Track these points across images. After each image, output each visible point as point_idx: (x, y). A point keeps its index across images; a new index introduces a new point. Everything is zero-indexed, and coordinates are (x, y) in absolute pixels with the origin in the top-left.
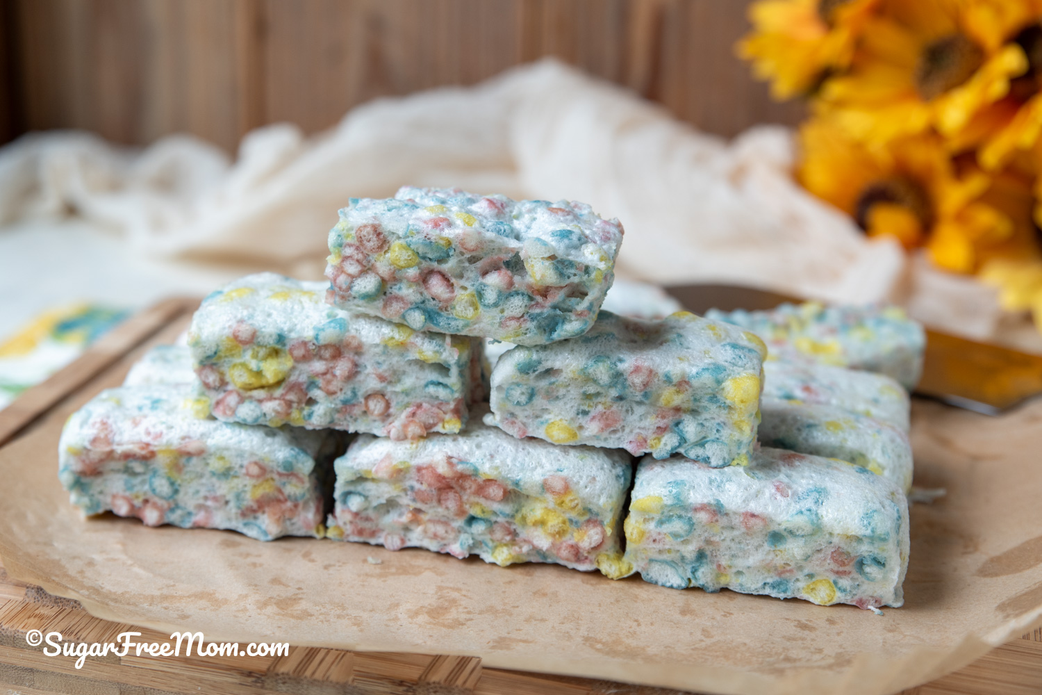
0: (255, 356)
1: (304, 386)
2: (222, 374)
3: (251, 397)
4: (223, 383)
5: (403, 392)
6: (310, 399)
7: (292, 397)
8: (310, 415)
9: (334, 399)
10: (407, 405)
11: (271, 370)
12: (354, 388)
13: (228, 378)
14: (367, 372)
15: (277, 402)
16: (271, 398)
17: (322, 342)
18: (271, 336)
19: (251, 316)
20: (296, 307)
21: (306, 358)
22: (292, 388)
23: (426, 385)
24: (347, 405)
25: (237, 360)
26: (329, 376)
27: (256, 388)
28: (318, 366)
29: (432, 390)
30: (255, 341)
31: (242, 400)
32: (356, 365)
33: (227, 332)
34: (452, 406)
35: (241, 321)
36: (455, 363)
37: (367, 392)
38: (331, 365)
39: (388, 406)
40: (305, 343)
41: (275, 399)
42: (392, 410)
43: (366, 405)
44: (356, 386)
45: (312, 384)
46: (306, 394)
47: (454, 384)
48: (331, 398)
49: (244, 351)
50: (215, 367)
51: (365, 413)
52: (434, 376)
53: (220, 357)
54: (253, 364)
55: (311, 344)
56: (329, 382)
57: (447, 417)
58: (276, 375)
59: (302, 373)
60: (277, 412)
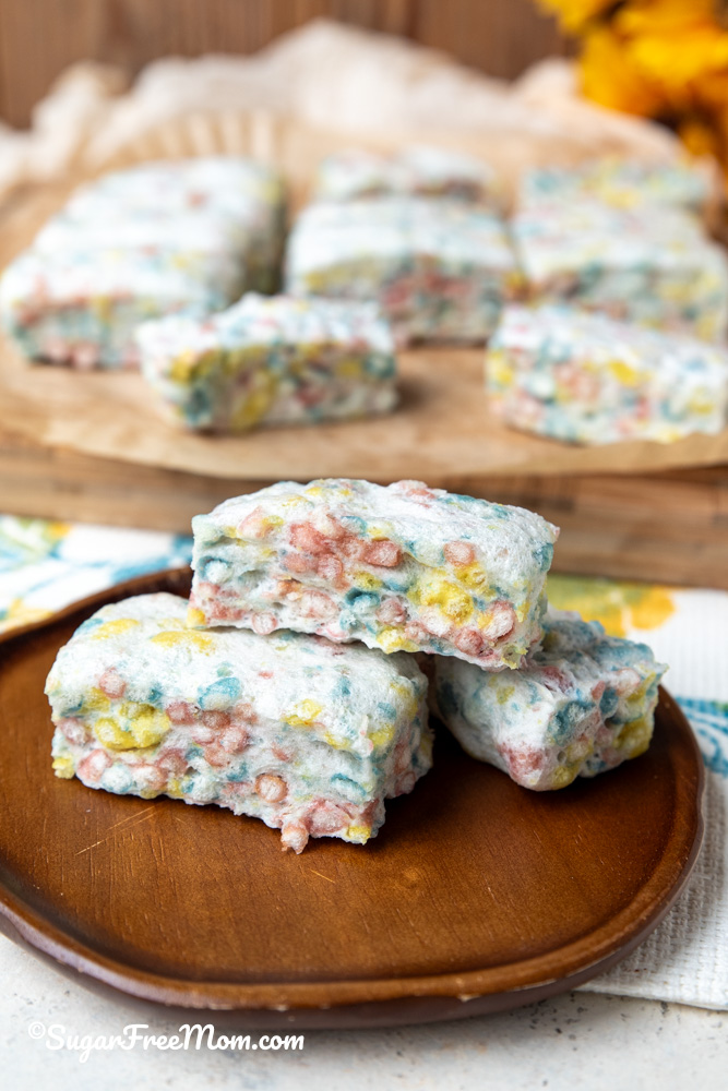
0: (125, 711)
1: (183, 754)
2: (88, 728)
3: (120, 760)
4: (89, 739)
5: (304, 778)
6: (191, 768)
7: (167, 765)
8: (190, 788)
9: (220, 772)
10: (306, 797)
12: (244, 764)
13: (94, 734)
14: (262, 746)
15: (150, 769)
16: (143, 764)
17: (207, 708)
18: (144, 691)
19: (122, 664)
20: (181, 655)
21: (187, 720)
22: (168, 754)
23: (334, 778)
24: (235, 781)
25: (105, 715)
26: (214, 745)
27: (127, 750)
28: (202, 732)
29: (338, 785)
30: (125, 695)
31: (110, 763)
32: (248, 737)
33: (94, 682)
34: (362, 810)
35: (112, 669)
36: (368, 757)
37: (260, 770)
38: (217, 733)
39: (285, 792)
40: (185, 705)
41: (148, 765)
42: (288, 798)
43: (258, 787)
44: (247, 761)
45: (193, 752)
46: (186, 763)
47: (366, 784)
48: (215, 771)
49: (113, 705)
50: (79, 720)
51: (254, 795)
52: (344, 768)
53: (86, 710)
54: (122, 722)
55: (192, 707)
56: (214, 752)
57: (354, 823)
58: (148, 738)
59: (181, 739)
60: (150, 782)
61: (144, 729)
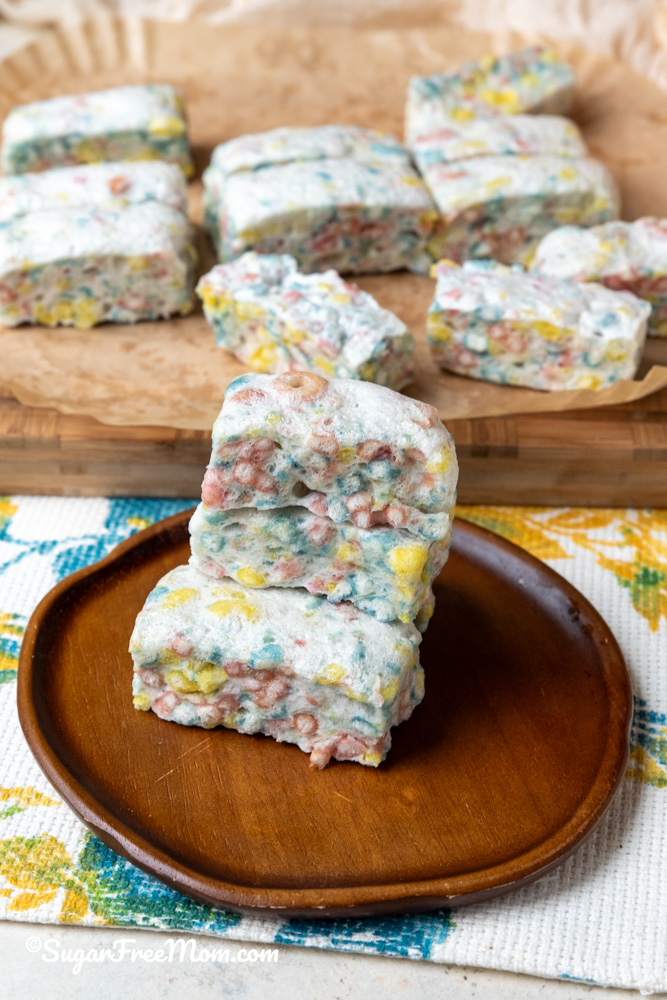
0: (191, 667)
1: (237, 698)
2: (161, 676)
3: (186, 700)
4: (162, 684)
5: (331, 719)
6: (243, 708)
7: (224, 705)
8: (242, 722)
9: (266, 712)
10: (333, 732)
12: (285, 706)
13: (166, 680)
14: (299, 694)
15: (210, 708)
16: (205, 704)
17: (256, 667)
18: (207, 653)
19: (189, 631)
20: (234, 624)
21: (241, 674)
22: (224, 698)
23: (354, 719)
24: (278, 719)
25: (176, 668)
26: (261, 693)
27: (192, 693)
28: (252, 683)
29: (357, 725)
30: (192, 655)
31: (179, 702)
32: (288, 687)
33: (167, 645)
34: (375, 742)
35: (180, 635)
36: (381, 707)
37: (297, 711)
38: (264, 685)
39: (316, 727)
40: (239, 665)
41: (209, 704)
42: (318, 732)
43: (295, 723)
44: (287, 704)
45: (245, 697)
46: (239, 704)
47: (379, 725)
48: (262, 711)
49: (182, 661)
50: (155, 671)
51: (292, 729)
52: (362, 713)
53: (160, 664)
54: (189, 674)
55: (245, 666)
56: (261, 698)
57: (369, 752)
58: (210, 686)
59: (235, 687)
60: (210, 717)
61: (205, 680)
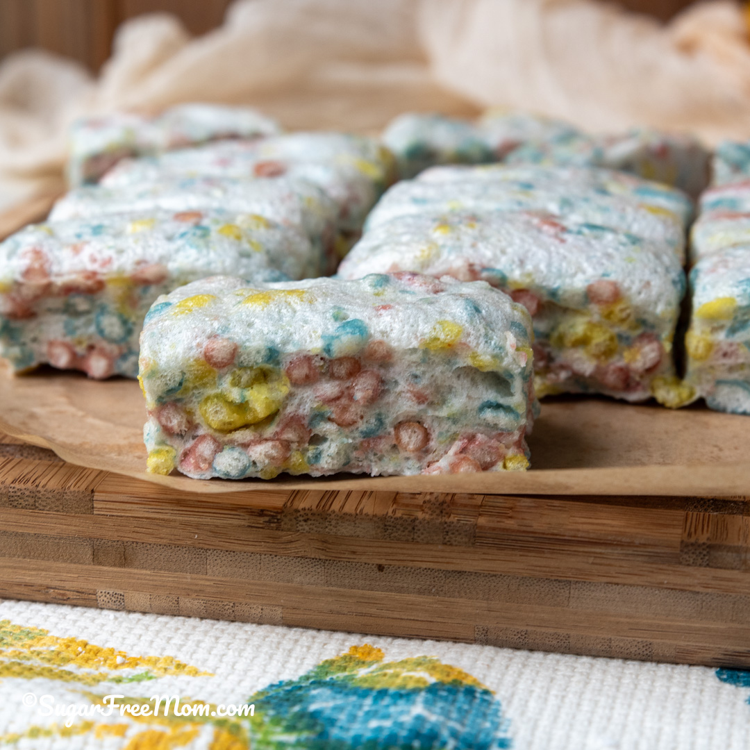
0: (236, 383)
1: (306, 422)
2: (190, 414)
3: (232, 442)
4: (192, 426)
5: (449, 418)
6: (316, 436)
7: (290, 435)
8: (317, 457)
9: (352, 431)
10: (453, 439)
11: (260, 399)
12: (379, 414)
13: (198, 419)
14: (399, 389)
15: (270, 444)
16: (261, 440)
17: (335, 356)
18: (258, 352)
19: (226, 328)
21: (309, 380)
22: (289, 423)
23: (482, 409)
24: (370, 437)
25: (211, 392)
26: (344, 401)
27: (236, 429)
28: (328, 388)
29: (489, 415)
30: (236, 362)
31: (219, 448)
32: (383, 382)
33: (195, 353)
34: (517, 436)
35: (213, 336)
36: (520, 373)
37: (397, 418)
38: (348, 384)
39: (427, 437)
40: (308, 359)
41: (266, 440)
42: (432, 444)
43: (398, 438)
44: (383, 411)
45: (319, 416)
46: (310, 431)
47: (518, 405)
49: (220, 377)
50: (179, 405)
51: (394, 447)
52: (491, 395)
53: (186, 389)
54: (235, 394)
55: (318, 359)
56: (345, 409)
57: (510, 452)
58: (268, 406)
59: (308, 400)
60: (271, 458)
